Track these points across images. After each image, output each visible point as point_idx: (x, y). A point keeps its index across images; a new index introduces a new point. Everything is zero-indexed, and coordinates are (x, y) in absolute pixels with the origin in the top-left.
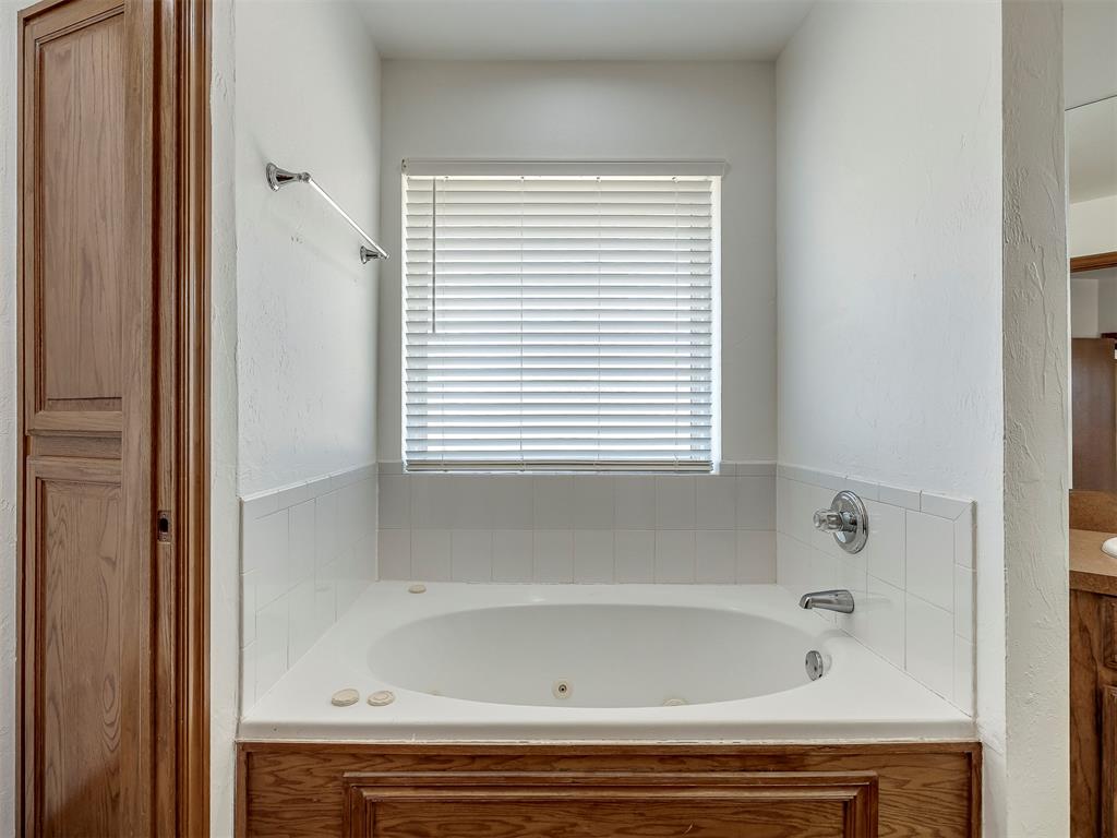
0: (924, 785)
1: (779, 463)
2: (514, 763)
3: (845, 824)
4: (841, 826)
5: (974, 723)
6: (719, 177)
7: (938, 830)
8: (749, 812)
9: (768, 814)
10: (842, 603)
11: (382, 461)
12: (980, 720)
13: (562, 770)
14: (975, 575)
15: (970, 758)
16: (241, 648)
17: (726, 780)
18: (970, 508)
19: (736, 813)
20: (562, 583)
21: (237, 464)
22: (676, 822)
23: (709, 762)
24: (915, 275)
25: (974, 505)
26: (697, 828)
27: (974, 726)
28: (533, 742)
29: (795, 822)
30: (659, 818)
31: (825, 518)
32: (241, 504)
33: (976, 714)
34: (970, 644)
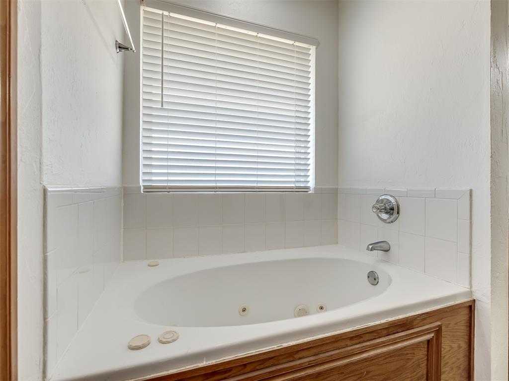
0: (456, 324)
1: (339, 187)
2: (271, 361)
3: (428, 351)
4: (426, 353)
5: (471, 291)
6: (315, 47)
7: (460, 344)
8: (391, 356)
9: (399, 356)
10: (383, 247)
11: (126, 186)
12: (473, 289)
13: (300, 359)
14: (471, 223)
15: (471, 308)
16: (45, 319)
17: (383, 342)
18: (469, 192)
19: (385, 359)
20: (238, 253)
21: (41, 155)
22: (359, 372)
23: (373, 334)
24: (431, 89)
25: (471, 191)
26: (368, 372)
27: (471, 293)
28: (285, 345)
29: (409, 356)
30: (350, 373)
31: (379, 207)
32: (45, 191)
33: (471, 287)
34: (468, 255)
